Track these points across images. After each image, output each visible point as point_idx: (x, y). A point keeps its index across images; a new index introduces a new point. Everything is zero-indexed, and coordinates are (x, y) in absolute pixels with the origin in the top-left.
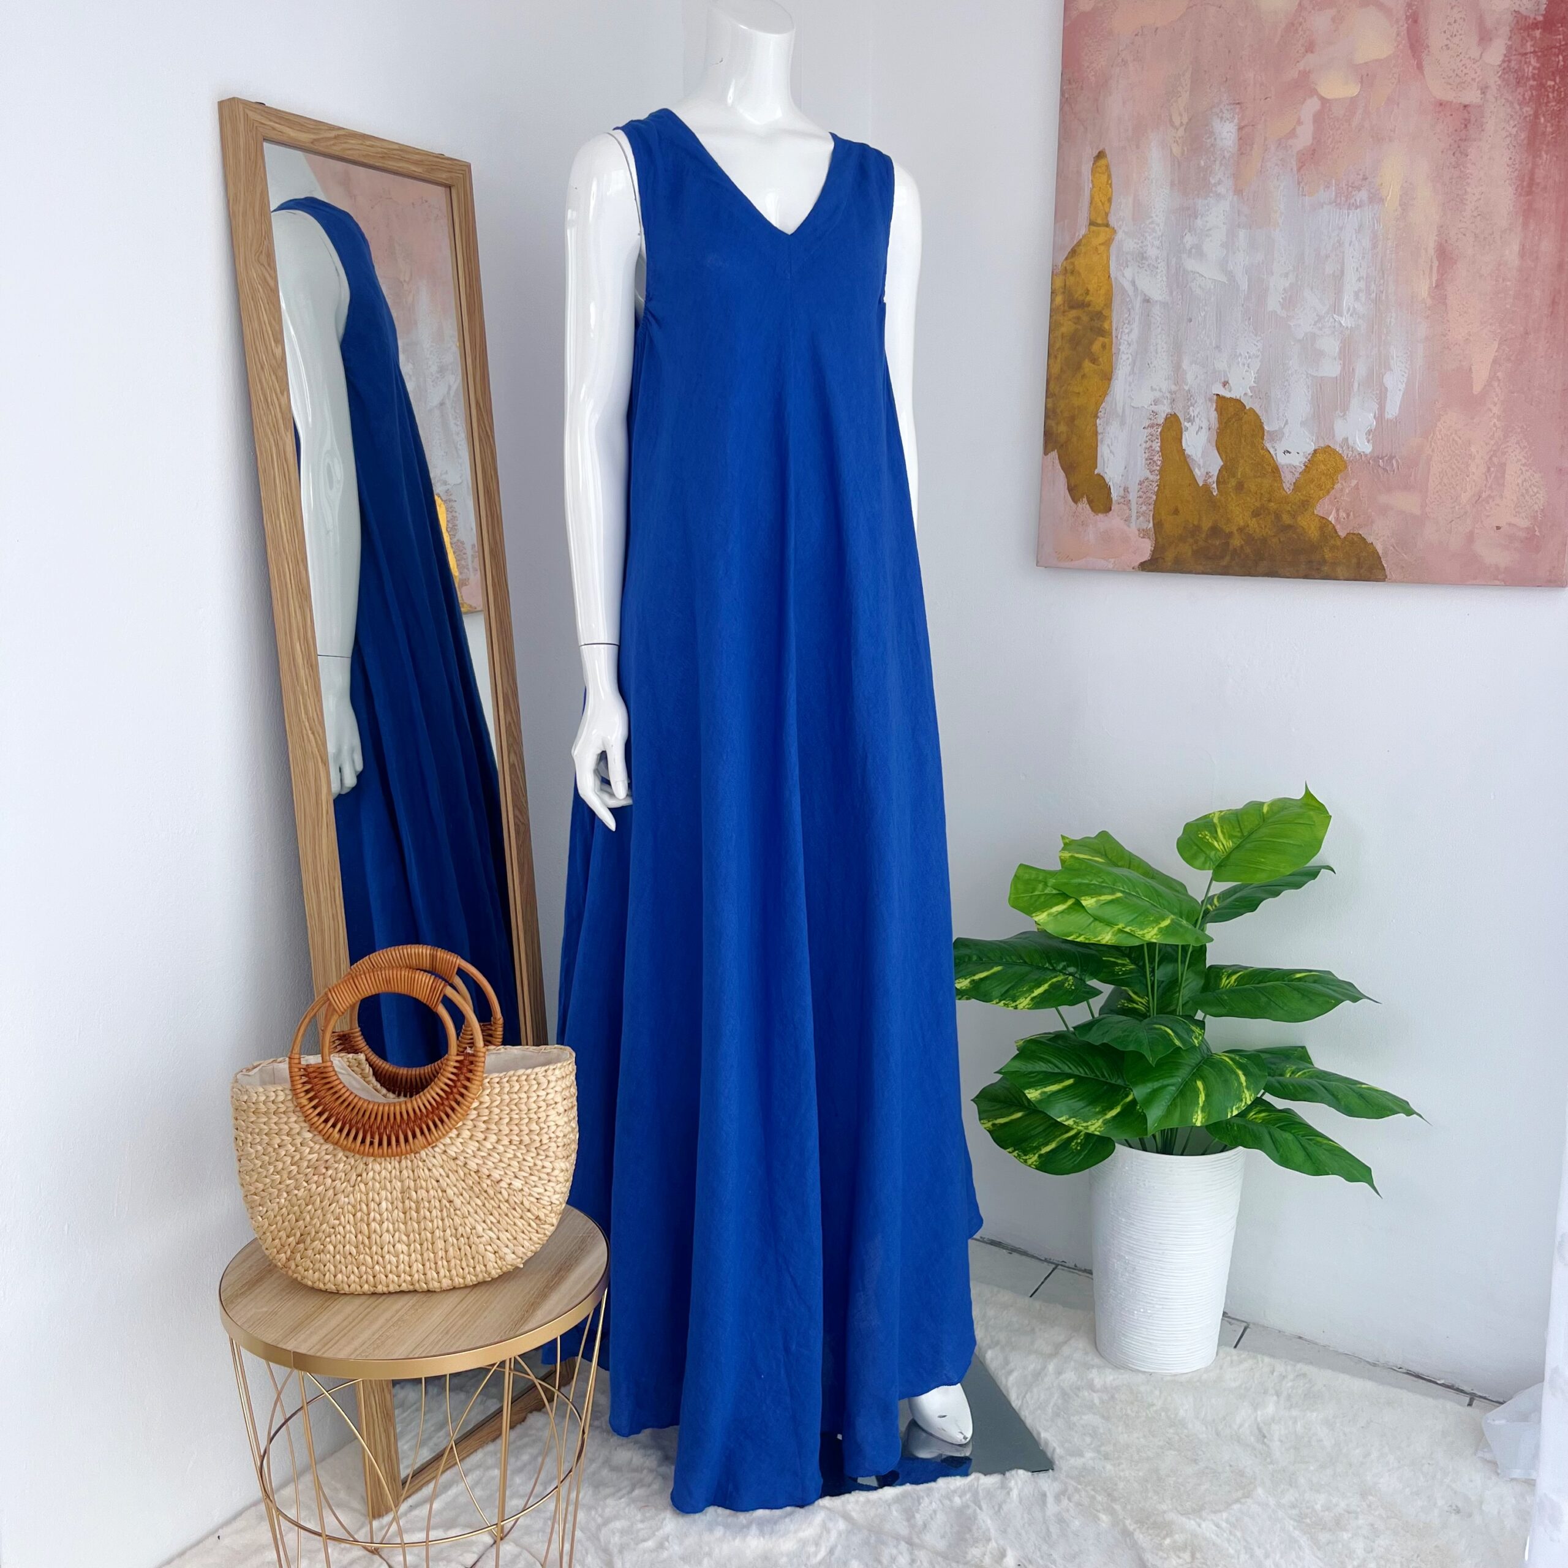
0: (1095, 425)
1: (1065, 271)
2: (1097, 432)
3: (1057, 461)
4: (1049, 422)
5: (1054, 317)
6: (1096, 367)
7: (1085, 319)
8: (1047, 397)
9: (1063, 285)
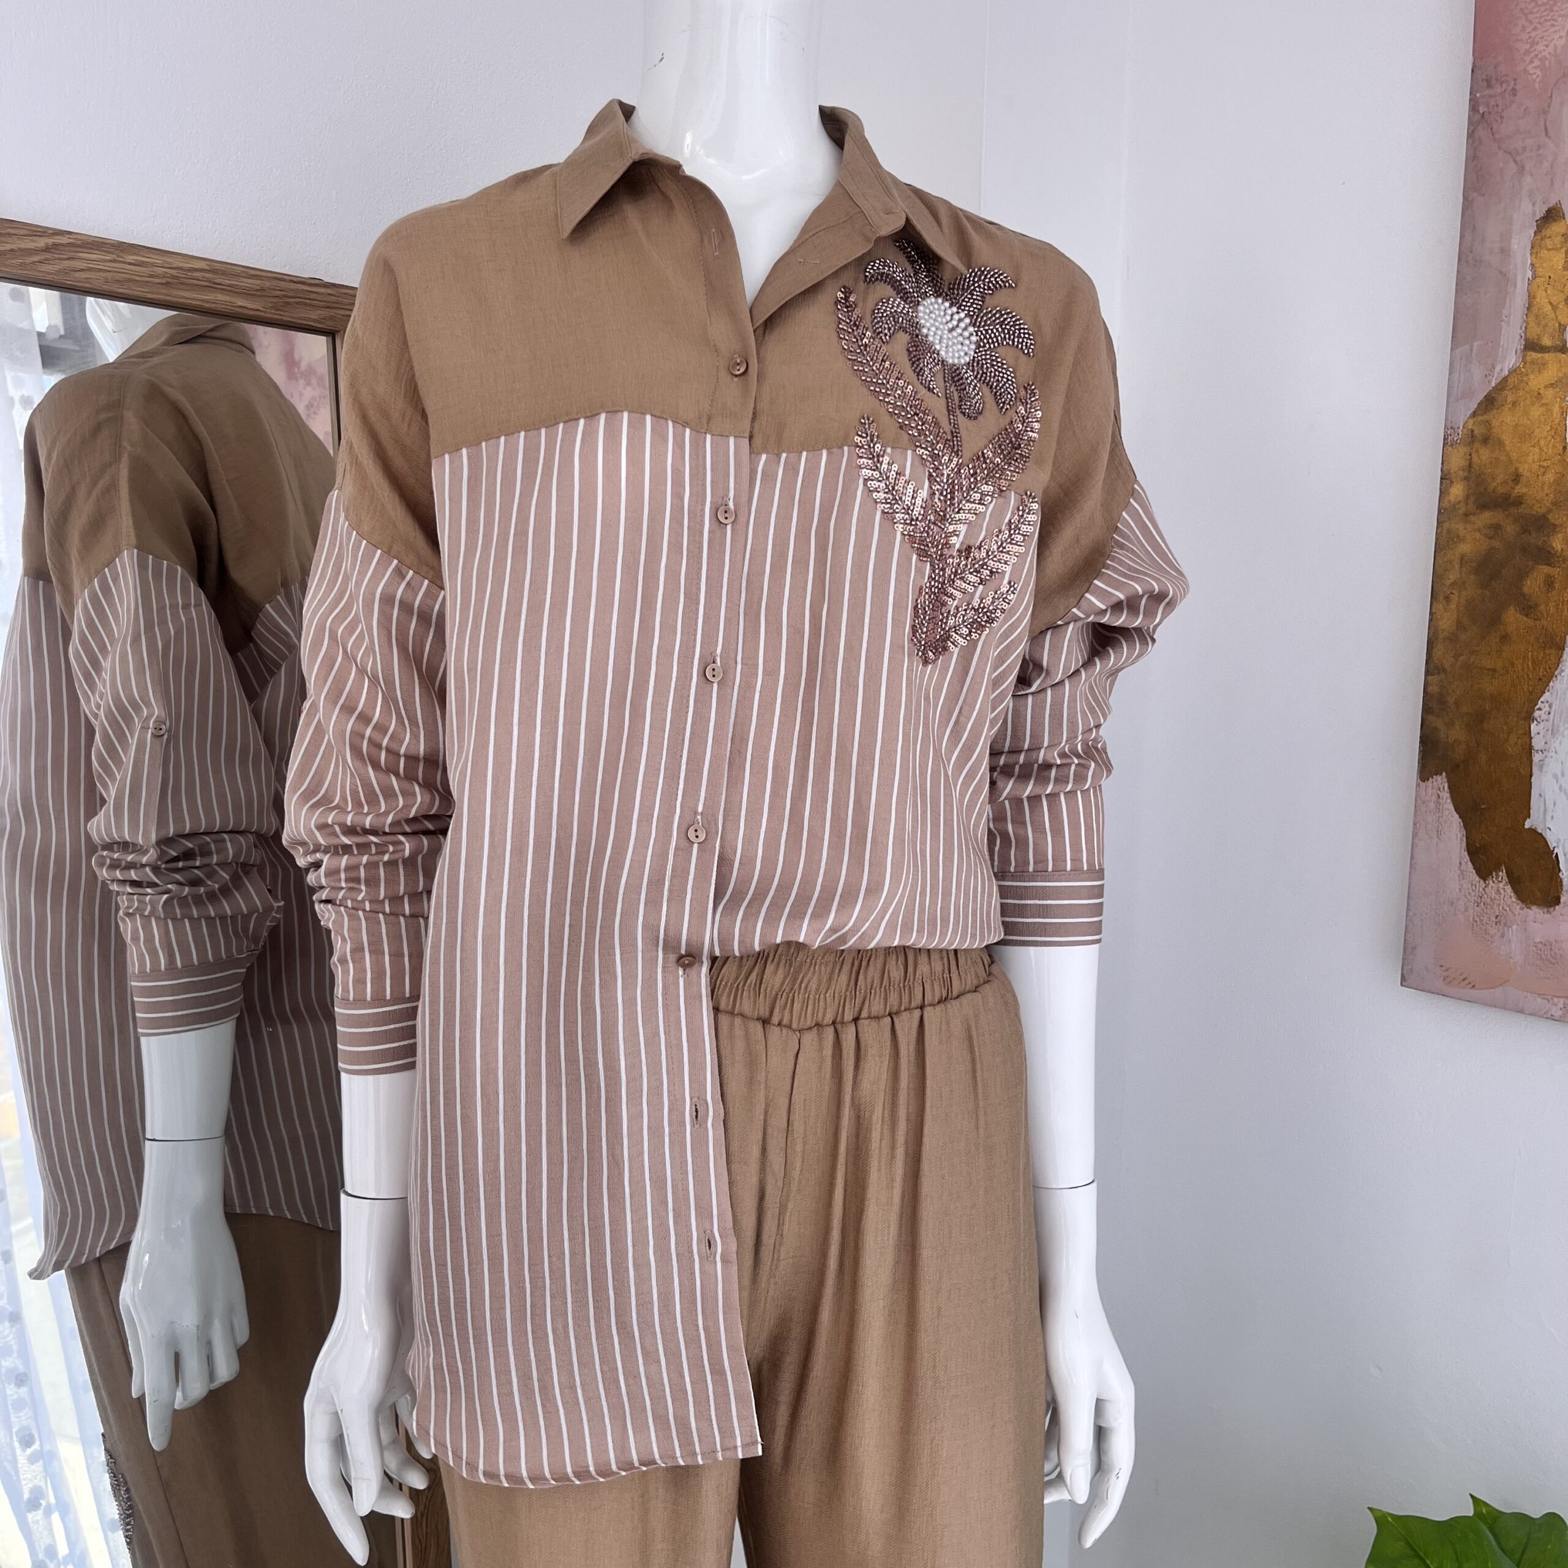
0: (1528, 733)
1: (1471, 438)
2: (1531, 748)
3: (1446, 795)
4: (1430, 718)
5: (1446, 525)
6: (1531, 622)
7: (1510, 529)
8: (1428, 673)
9: (1468, 463)
